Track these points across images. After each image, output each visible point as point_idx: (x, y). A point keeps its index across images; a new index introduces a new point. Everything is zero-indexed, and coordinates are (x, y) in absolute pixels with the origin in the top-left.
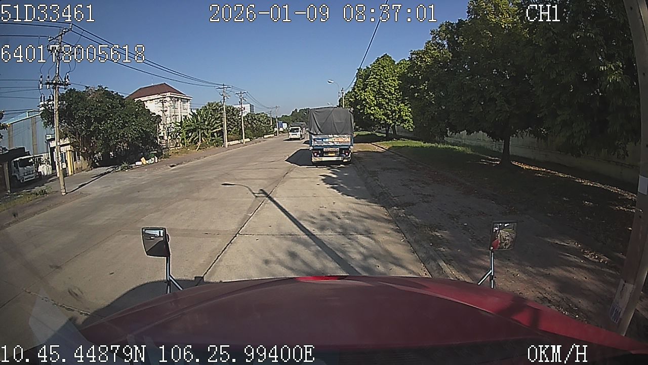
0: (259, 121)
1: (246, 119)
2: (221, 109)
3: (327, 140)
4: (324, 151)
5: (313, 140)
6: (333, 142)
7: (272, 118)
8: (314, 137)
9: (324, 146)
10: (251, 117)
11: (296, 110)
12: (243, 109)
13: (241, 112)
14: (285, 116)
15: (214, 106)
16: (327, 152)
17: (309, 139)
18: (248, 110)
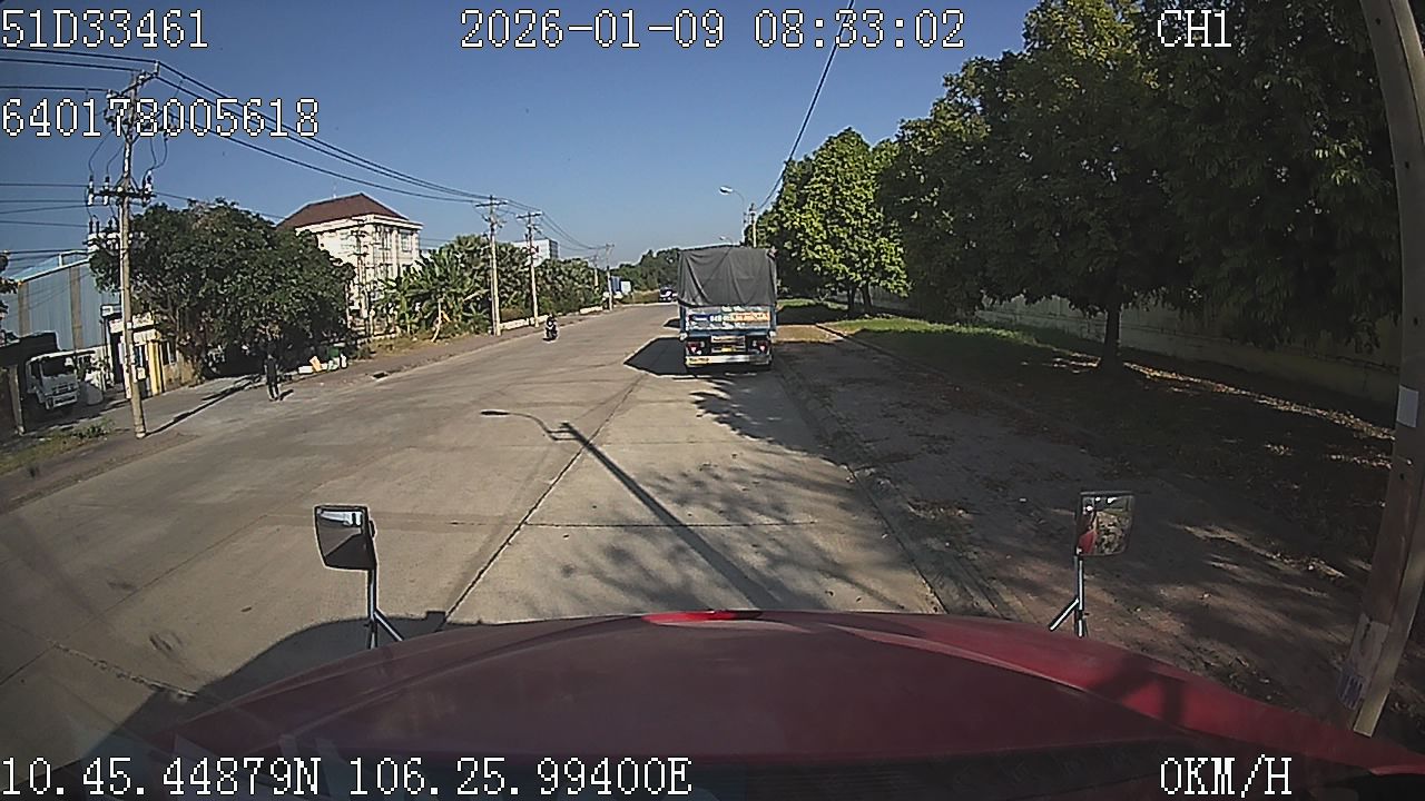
0: (570, 277)
1: (541, 273)
2: (485, 250)
3: (719, 318)
4: (713, 341)
5: (687, 319)
6: (732, 323)
7: (598, 270)
8: (690, 312)
9: (712, 330)
10: (552, 268)
11: (650, 252)
12: (533, 250)
13: (529, 257)
14: (627, 266)
15: (469, 244)
16: (719, 345)
17: (679, 317)
18: (544, 254)
